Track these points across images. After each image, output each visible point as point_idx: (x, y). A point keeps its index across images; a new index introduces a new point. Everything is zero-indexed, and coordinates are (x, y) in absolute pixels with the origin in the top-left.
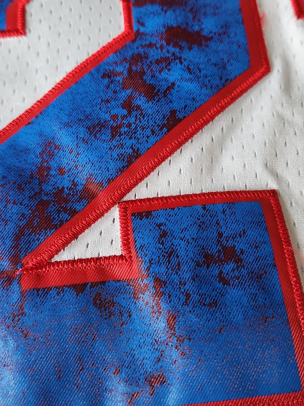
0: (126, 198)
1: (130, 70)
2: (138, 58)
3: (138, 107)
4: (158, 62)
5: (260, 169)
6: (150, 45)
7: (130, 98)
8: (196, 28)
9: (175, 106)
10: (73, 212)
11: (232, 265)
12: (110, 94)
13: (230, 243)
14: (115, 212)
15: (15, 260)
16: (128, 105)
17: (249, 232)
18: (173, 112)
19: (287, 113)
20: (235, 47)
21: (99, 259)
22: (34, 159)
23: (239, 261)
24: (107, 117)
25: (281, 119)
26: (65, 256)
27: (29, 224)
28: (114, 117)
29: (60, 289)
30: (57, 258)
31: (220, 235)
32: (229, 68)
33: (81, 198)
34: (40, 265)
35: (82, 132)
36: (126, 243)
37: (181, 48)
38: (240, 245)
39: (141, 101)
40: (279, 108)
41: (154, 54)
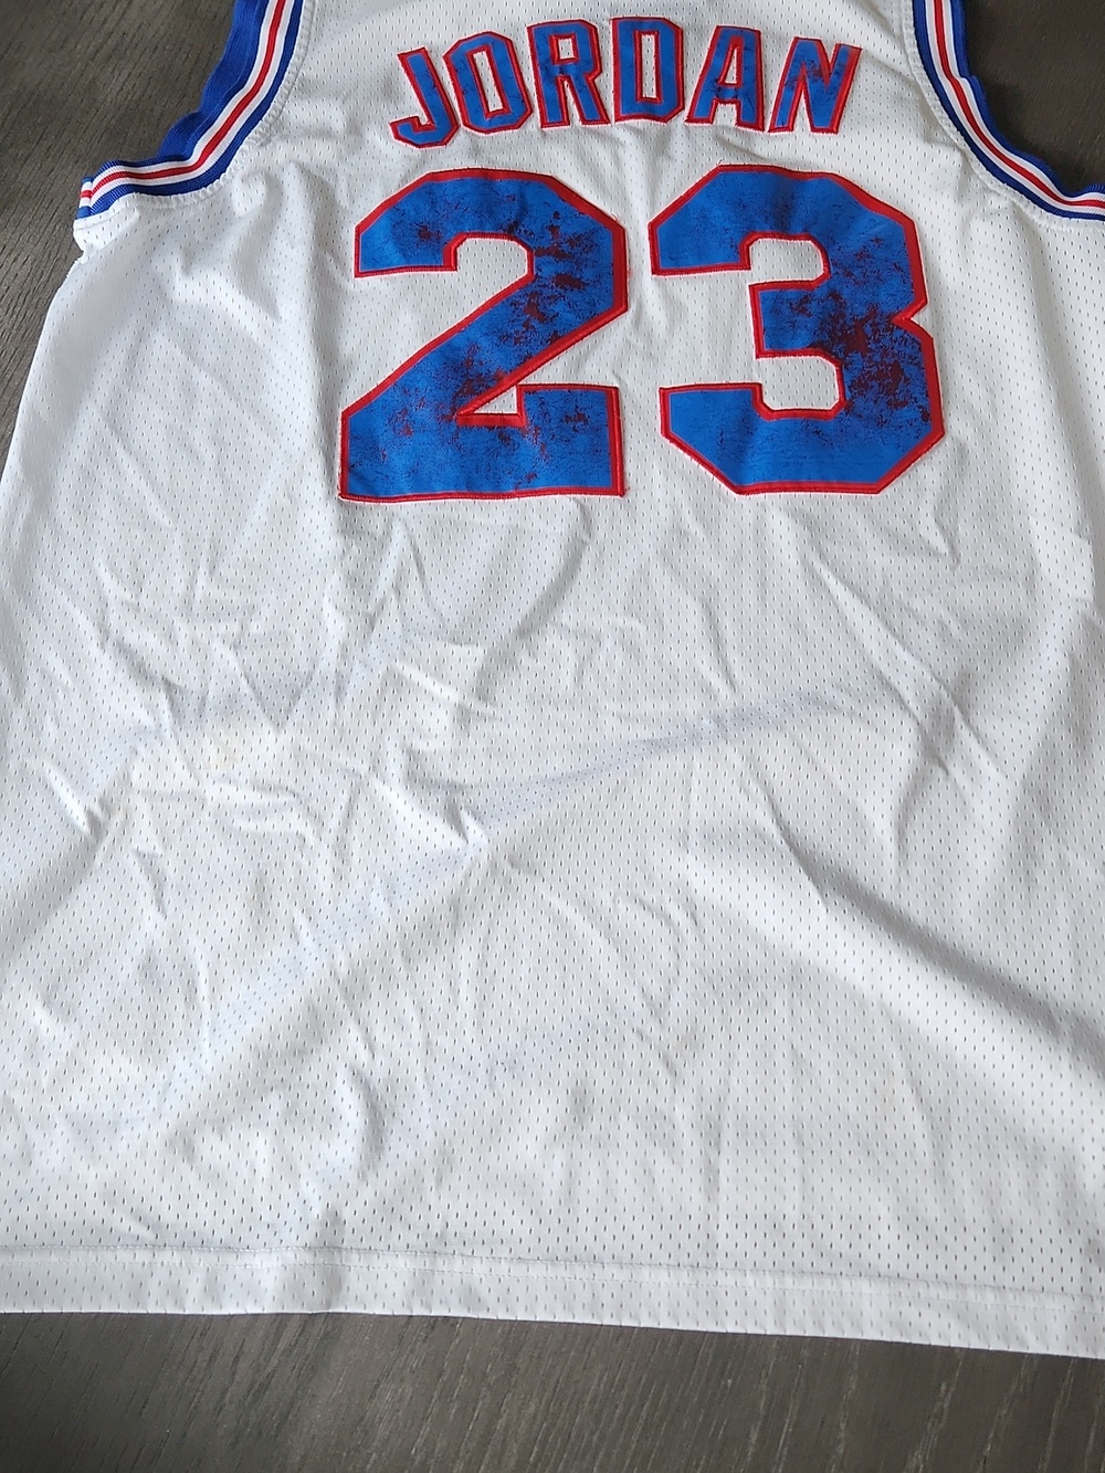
0: (521, 383)
1: (529, 301)
2: (534, 294)
3: (533, 327)
4: (548, 298)
5: (609, 373)
6: (545, 286)
7: (529, 320)
8: (578, 276)
9: (556, 328)
10: (488, 387)
11: (582, 423)
12: (515, 316)
13: (582, 412)
14: (514, 390)
15: (454, 410)
16: (526, 325)
17: (595, 407)
18: (556, 332)
19: (633, 339)
20: (604, 291)
21: (502, 414)
22: (463, 354)
23: (586, 421)
24: (513, 331)
25: (628, 342)
26: (482, 411)
27: (461, 391)
28: (517, 332)
29: (479, 428)
30: (477, 412)
31: (577, 407)
32: (597, 306)
33: (493, 380)
34: (468, 414)
35: (496, 339)
36: (519, 408)
37: (565, 289)
38: (588, 413)
39: (535, 323)
40: (628, 336)
41: (547, 292)
